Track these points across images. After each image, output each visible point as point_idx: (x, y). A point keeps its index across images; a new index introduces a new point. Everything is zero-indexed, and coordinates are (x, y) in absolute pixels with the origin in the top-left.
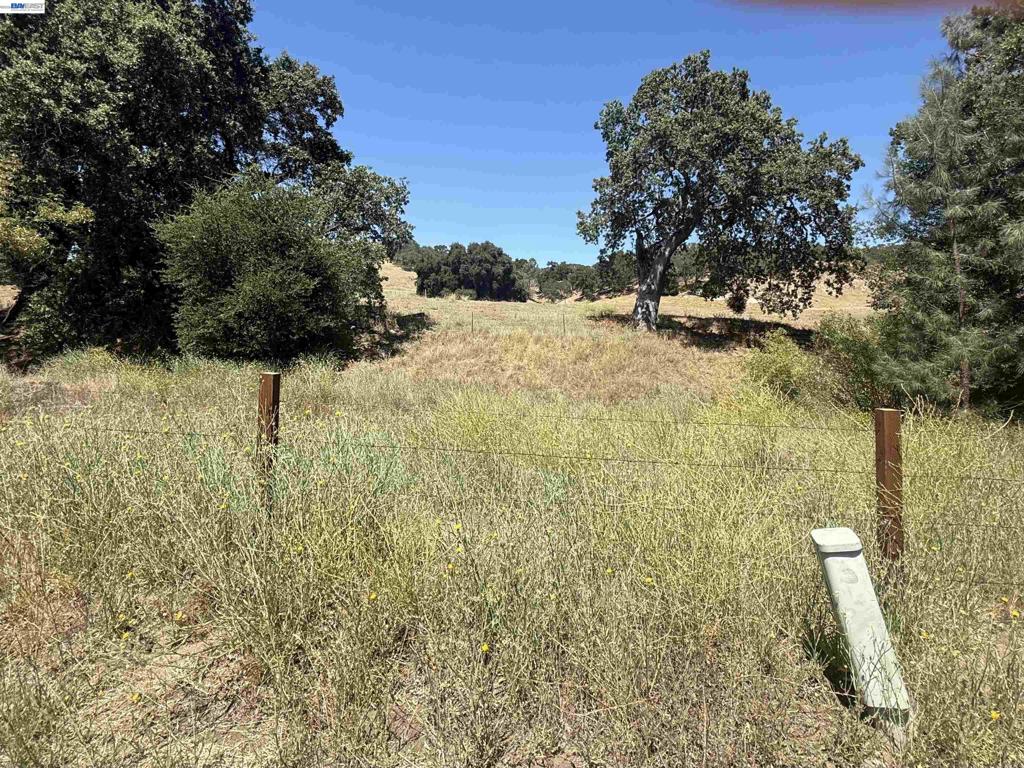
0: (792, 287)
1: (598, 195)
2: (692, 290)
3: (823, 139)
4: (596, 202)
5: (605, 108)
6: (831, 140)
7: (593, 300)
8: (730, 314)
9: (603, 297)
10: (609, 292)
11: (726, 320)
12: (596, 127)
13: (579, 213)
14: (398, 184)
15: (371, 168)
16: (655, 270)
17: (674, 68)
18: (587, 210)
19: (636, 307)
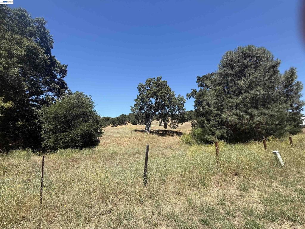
0: (175, 123)
1: (135, 103)
2: (140, 123)
3: (180, 95)
4: (135, 104)
5: (139, 84)
6: (181, 96)
7: (116, 126)
8: (164, 129)
9: (119, 125)
10: (120, 124)
11: (163, 130)
12: (137, 88)
13: (131, 107)
14: (88, 97)
15: (84, 93)
16: (150, 120)
17: (154, 78)
18: (133, 106)
19: (146, 128)
